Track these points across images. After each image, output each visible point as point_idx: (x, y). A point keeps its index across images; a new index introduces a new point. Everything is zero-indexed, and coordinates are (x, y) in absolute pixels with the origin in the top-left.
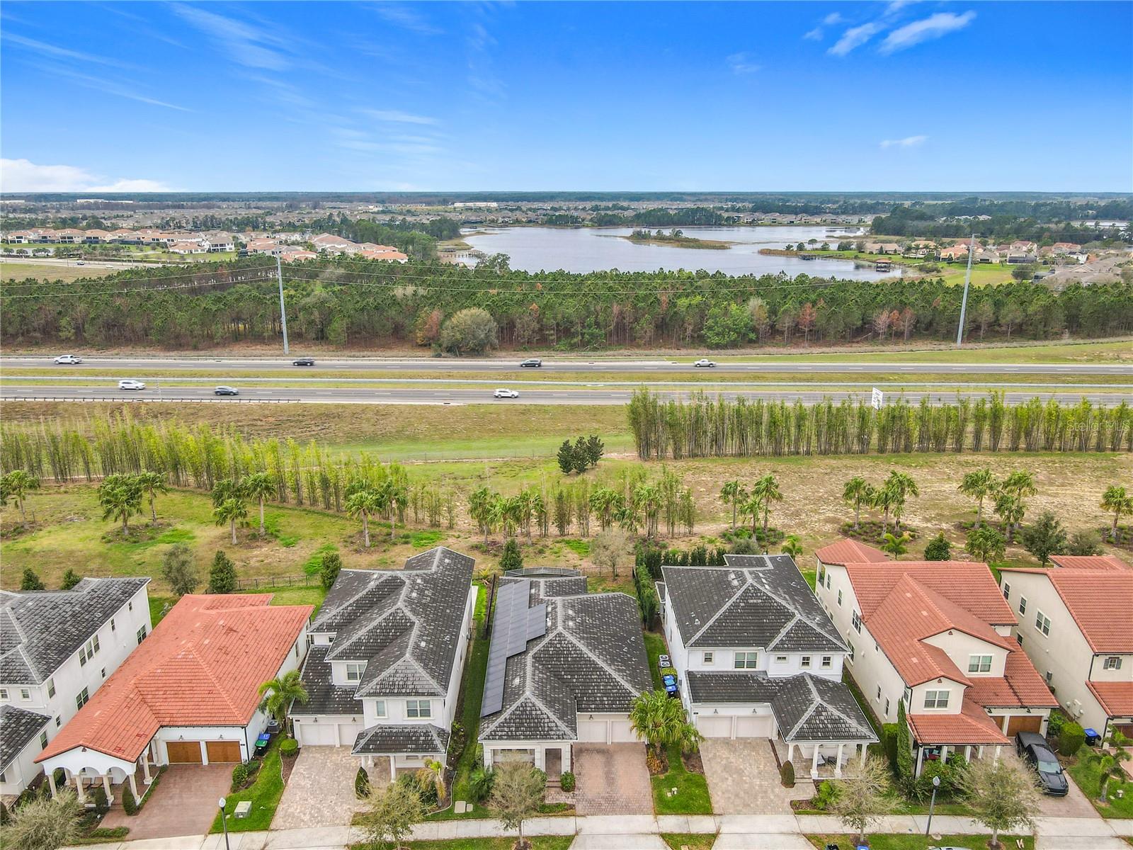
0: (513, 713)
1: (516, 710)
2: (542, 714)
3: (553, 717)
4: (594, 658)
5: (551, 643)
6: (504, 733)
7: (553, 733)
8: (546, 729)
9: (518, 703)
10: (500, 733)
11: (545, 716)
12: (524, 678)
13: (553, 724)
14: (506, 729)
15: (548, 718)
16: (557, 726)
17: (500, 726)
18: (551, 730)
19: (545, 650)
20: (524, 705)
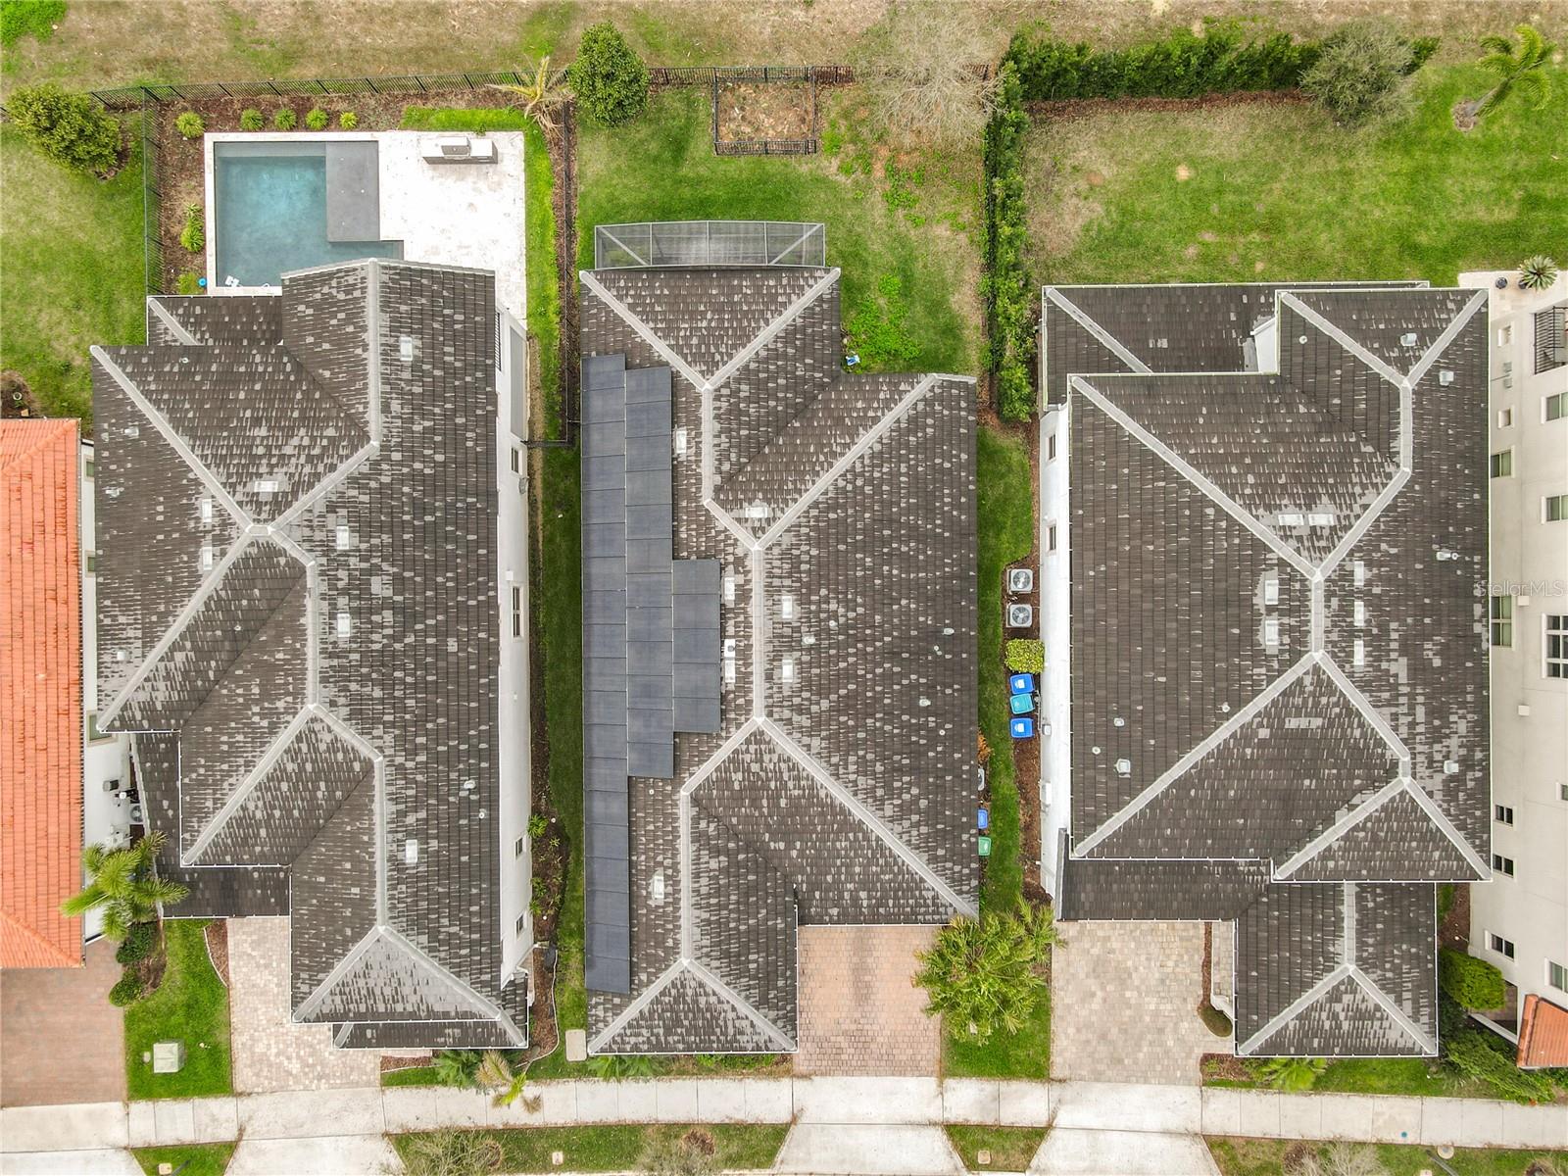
0: (657, 1001)
1: (663, 994)
2: (720, 1002)
3: (744, 1008)
4: (841, 796)
5: (734, 760)
6: (641, 1039)
7: (745, 1038)
8: (731, 1031)
9: (665, 979)
10: (633, 1040)
11: (726, 1007)
12: (672, 880)
13: (745, 1023)
14: (644, 1031)
15: (734, 1009)
16: (752, 1025)
17: (630, 1026)
18: (742, 1033)
19: (722, 781)
20: (680, 985)
